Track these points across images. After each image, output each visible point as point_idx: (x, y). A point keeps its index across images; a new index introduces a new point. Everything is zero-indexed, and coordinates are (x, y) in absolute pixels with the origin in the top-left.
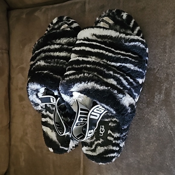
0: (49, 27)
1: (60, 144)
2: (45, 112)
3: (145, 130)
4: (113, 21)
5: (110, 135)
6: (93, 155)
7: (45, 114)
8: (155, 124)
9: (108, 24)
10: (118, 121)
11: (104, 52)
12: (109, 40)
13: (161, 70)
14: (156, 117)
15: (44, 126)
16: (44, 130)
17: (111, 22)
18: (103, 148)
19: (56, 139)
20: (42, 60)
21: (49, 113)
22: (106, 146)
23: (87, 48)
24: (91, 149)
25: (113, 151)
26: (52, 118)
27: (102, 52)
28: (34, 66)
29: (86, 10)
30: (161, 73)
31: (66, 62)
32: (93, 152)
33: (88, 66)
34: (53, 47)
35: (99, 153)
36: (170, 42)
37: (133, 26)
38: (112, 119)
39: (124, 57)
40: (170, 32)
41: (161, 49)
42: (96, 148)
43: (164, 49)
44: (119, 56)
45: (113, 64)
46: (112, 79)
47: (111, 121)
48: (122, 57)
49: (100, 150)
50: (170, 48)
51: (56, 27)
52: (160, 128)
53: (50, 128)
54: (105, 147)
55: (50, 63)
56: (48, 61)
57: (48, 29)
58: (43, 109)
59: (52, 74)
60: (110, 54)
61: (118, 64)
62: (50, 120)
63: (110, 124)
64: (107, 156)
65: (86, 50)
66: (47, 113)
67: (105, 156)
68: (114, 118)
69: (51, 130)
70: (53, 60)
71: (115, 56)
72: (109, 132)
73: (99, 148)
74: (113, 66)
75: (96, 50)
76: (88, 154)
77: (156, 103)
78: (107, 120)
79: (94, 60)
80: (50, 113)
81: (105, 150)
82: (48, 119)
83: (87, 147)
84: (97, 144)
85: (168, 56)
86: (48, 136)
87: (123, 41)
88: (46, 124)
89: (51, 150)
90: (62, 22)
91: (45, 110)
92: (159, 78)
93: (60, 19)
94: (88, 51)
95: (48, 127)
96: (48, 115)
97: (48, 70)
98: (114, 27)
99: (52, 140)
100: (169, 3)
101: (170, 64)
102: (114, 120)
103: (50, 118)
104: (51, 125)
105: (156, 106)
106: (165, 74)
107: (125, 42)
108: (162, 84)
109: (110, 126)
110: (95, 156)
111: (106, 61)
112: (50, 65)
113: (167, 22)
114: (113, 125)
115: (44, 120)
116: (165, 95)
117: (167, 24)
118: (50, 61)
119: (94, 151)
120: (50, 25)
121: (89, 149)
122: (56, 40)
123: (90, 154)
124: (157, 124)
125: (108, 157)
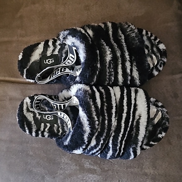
0: (155, 39)
1: (28, 68)
2: (59, 43)
3: (56, 149)
4: (156, 123)
5: (45, 126)
6: (23, 110)
7: (57, 44)
8: (63, 159)
9: (154, 116)
10: (59, 134)
11: (122, 133)
12: (134, 134)
13: (111, 165)
14: (69, 160)
15: (44, 45)
16: (40, 46)
17: (156, 121)
18: (33, 119)
19: (33, 61)
20: (112, 56)
21: (59, 48)
22: (35, 123)
23: (126, 115)
24: (29, 107)
25: (31, 132)
26: (54, 52)
27: (122, 132)
28: (105, 45)
29: (174, 76)
30: (108, 165)
31: (112, 82)
32: (26, 110)
33: (106, 122)
34: (128, 64)
35: (26, 116)
36: (137, 172)
37: (151, 144)
38: (60, 128)
39: (118, 149)
40: (146, 171)
41: (130, 164)
42: (31, 112)
43: (130, 167)
44: (119, 146)
45: (111, 142)
46: (96, 143)
47: (59, 127)
48: (118, 147)
49: (30, 117)
50: (131, 172)
51: (155, 49)
52: (60, 164)
53: (43, 51)
54: (33, 121)
55: (109, 67)
56: (111, 64)
57: (153, 38)
58: (62, 41)
59: (97, 74)
60: (120, 139)
61: (111, 146)
62: (51, 51)
63: (55, 125)
64: (26, 126)
65: (123, 114)
66: (58, 46)
67: (25, 123)
68: (62, 130)
69: (41, 53)
70: (113, 70)
71: (119, 142)
72: (48, 125)
73: (32, 115)
74: (108, 142)
75: (123, 125)
76: (24, 105)
77: (81, 161)
78: (59, 122)
79: (113, 125)
80: (59, 50)
81: (31, 122)
82: (51, 48)
83: (31, 104)
84: (35, 112)
85: (124, 171)
86: (34, 51)
87: (134, 146)
88: (46, 46)
89: (20, 57)
90: (159, 56)
91: (61, 43)
92: (104, 163)
93: (163, 54)
94: (122, 117)
95: (43, 49)
96: (56, 47)
97: (101, 67)
98: (151, 124)
99: (31, 56)
100: (173, 168)
101: (117, 173)
102: (59, 130)
103: (54, 50)
104: (46, 53)
105: (79, 161)
106: (107, 169)
107: (132, 148)
108: (99, 166)
109: (54, 126)
110: (23, 113)
111: (112, 135)
112: (107, 68)
113: (156, 168)
114: (55, 129)
115: (50, 43)
116: (89, 169)
117: (154, 168)
118: (112, 67)
119: (28, 110)
120: (157, 41)
121: (28, 105)
122: (136, 67)
123: (24, 107)
124: (63, 161)
125: (25, 128)
